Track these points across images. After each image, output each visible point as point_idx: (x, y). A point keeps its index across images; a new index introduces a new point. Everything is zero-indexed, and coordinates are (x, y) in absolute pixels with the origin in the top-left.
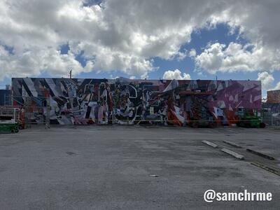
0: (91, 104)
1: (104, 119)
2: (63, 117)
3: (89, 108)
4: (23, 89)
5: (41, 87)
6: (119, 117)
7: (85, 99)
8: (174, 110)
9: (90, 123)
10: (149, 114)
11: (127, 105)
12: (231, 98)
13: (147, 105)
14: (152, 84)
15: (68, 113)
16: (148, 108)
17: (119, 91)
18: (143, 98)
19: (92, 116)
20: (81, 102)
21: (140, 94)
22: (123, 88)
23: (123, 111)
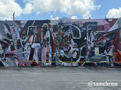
0: (34, 46)
1: (47, 61)
2: (8, 59)
3: (33, 50)
6: (63, 59)
7: (28, 41)
9: (34, 65)
10: (94, 55)
11: (70, 46)
13: (92, 45)
14: (96, 23)
15: (12, 55)
16: (93, 48)
17: (62, 32)
18: (87, 38)
19: (35, 57)
20: (24, 44)
21: (84, 34)
22: (66, 28)
23: (66, 52)
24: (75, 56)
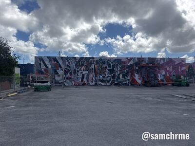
0: (84, 73)
1: (92, 82)
2: (68, 81)
3: (83, 76)
4: (42, 64)
5: (53, 62)
6: (102, 81)
7: (80, 70)
8: (135, 76)
9: (84, 84)
10: (119, 79)
11: (106, 73)
12: (168, 69)
13: (119, 73)
14: (121, 60)
15: (71, 78)
16: (119, 75)
17: (101, 65)
18: (116, 69)
19: (85, 80)
20: (78, 71)
21: (114, 66)
22: (104, 63)
23: (103, 77)
24: (108, 79)
